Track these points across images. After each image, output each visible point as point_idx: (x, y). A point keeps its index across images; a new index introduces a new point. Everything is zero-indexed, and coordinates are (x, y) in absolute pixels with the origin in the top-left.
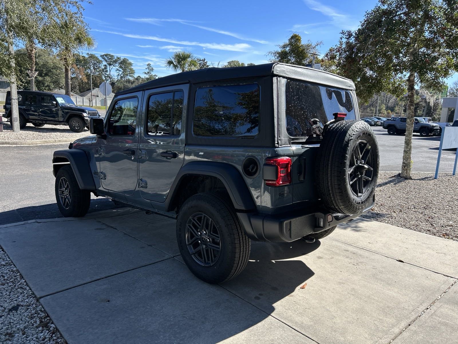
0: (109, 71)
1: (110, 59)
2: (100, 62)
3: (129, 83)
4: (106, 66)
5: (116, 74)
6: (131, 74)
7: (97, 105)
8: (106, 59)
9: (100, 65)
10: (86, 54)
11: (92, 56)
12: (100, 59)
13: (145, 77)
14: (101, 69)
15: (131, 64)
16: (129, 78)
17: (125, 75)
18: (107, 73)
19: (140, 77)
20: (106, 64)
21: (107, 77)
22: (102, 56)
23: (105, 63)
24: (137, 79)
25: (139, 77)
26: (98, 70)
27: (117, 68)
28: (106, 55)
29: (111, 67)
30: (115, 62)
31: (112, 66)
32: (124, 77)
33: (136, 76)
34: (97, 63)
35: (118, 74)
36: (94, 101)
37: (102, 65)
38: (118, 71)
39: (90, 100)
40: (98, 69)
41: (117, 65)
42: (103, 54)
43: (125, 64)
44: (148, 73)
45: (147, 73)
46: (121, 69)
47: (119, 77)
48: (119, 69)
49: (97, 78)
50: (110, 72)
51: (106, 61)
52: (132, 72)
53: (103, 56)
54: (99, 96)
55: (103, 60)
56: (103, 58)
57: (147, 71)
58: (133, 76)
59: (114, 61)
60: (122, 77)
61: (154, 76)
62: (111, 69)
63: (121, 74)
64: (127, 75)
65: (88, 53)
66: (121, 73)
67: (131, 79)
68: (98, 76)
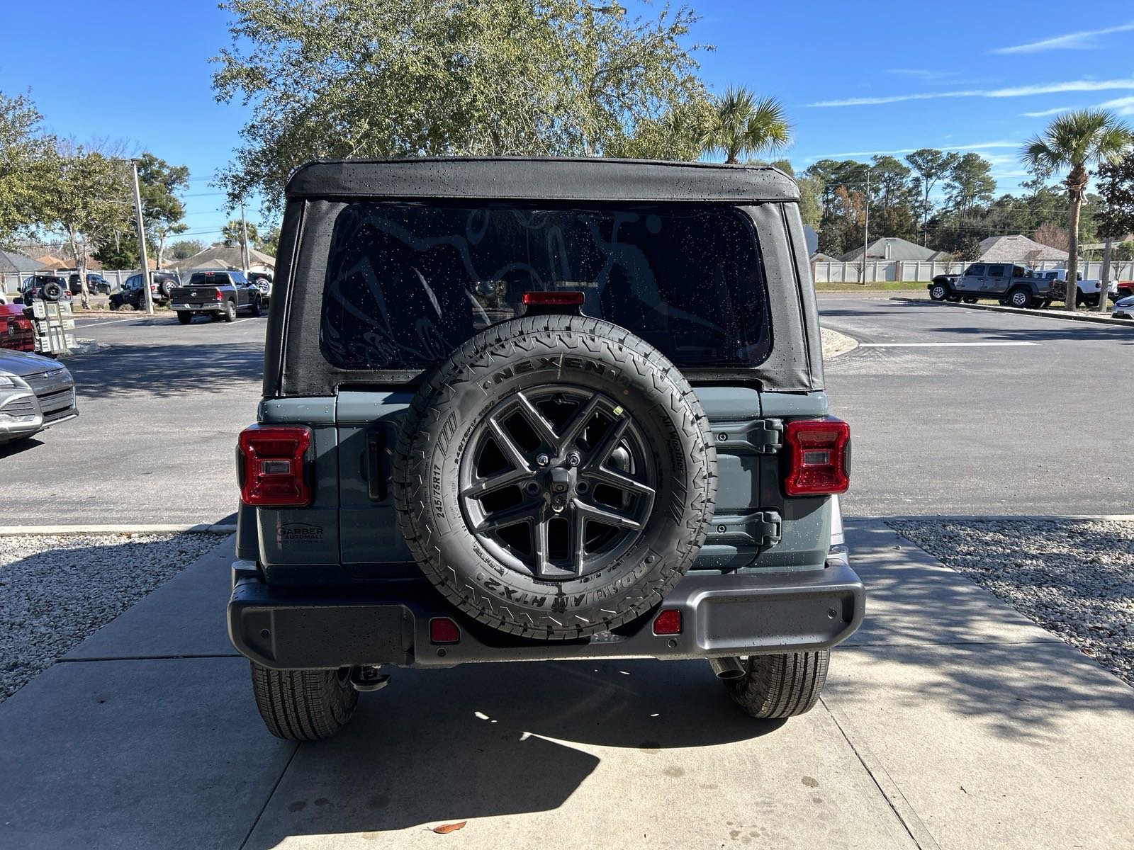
0: (924, 192)
1: (931, 160)
2: (904, 172)
3: (975, 216)
4: (917, 180)
5: (943, 197)
6: (985, 191)
7: (877, 280)
8: (920, 162)
9: (904, 180)
10: (872, 159)
11: (885, 163)
12: (906, 164)
13: (1023, 195)
14: (904, 189)
15: (985, 167)
16: (979, 203)
17: (967, 196)
18: (920, 198)
19: (1011, 198)
20: (919, 175)
21: (918, 207)
22: (910, 158)
23: (915, 173)
24: (1000, 204)
25: (1007, 196)
26: (898, 193)
27: (947, 181)
28: (920, 154)
29: (932, 181)
30: (943, 167)
31: (934, 178)
32: (963, 202)
33: (997, 195)
34: (897, 175)
35: (948, 196)
36: (869, 271)
37: (910, 179)
38: (948, 190)
39: (859, 269)
40: (898, 189)
41: (948, 173)
42: (911, 151)
43: (968, 168)
44: (1034, 182)
45: (1030, 183)
46: (957, 184)
47: (951, 204)
48: (952, 183)
49: (892, 213)
50: (927, 193)
51: (920, 168)
52: (990, 185)
53: (913, 156)
54: (887, 258)
55: (910, 166)
56: (912, 163)
57: (1033, 177)
58: (988, 198)
59: (940, 165)
60: (957, 204)
61: (1050, 190)
62: (929, 186)
63: (956, 197)
64: (973, 196)
65: (875, 157)
66: (955, 192)
67: (985, 205)
68: (895, 210)
